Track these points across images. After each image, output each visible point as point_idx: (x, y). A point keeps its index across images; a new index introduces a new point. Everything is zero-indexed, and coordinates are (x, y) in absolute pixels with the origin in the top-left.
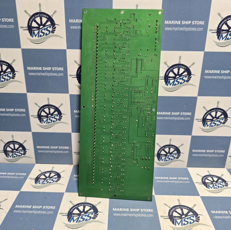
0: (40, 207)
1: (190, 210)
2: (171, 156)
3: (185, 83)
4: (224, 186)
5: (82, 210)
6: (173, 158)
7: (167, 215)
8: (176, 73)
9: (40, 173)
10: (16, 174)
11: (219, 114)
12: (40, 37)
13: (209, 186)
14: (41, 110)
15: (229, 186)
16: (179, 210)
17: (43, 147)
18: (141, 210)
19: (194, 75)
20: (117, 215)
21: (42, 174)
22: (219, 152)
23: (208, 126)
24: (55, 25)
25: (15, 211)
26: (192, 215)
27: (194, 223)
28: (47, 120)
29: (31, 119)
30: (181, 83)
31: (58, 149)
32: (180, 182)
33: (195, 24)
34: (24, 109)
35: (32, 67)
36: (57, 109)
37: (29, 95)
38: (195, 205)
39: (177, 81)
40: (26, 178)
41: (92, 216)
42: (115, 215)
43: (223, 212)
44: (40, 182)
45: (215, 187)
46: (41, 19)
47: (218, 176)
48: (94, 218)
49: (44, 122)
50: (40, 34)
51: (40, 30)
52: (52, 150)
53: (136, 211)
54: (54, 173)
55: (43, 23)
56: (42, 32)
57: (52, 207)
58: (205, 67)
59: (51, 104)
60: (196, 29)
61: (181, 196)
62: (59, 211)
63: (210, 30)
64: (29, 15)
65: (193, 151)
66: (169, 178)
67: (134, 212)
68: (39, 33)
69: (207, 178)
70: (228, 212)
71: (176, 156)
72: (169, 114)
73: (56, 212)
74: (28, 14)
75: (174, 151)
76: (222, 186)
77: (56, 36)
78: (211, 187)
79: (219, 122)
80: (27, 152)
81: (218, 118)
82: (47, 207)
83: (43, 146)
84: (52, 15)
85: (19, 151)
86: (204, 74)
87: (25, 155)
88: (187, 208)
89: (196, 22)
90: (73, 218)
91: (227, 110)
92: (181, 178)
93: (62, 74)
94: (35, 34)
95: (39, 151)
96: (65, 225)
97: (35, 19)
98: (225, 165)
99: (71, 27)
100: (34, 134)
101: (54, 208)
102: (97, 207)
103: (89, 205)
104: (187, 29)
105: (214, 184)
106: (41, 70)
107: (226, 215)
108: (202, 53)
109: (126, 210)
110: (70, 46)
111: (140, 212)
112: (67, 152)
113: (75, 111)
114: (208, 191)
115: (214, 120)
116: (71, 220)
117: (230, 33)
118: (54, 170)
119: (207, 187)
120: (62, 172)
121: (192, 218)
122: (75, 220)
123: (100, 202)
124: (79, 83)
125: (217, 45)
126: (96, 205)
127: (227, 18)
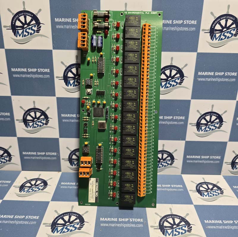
0: (22, 217)
1: (183, 219)
2: (164, 162)
3: (178, 85)
4: (219, 194)
5: (67, 220)
6: (167, 165)
7: (158, 225)
8: (168, 75)
9: (26, 181)
11: (214, 118)
12: (24, 37)
13: (203, 194)
14: (26, 114)
15: (224, 194)
16: (170, 220)
17: (29, 153)
18: (130, 219)
20: (104, 225)
21: (27, 182)
22: (215, 158)
23: (202, 131)
24: (40, 24)
26: (184, 225)
27: (186, 233)
28: (33, 124)
29: (16, 123)
30: (173, 86)
31: (45, 155)
32: (173, 190)
33: (187, 23)
34: (9, 113)
35: (16, 69)
36: (43, 113)
37: (13, 98)
38: (188, 214)
39: (169, 84)
40: (10, 185)
41: (78, 226)
42: (102, 225)
43: (217, 222)
44: (25, 191)
45: (210, 195)
46: (25, 18)
47: (213, 184)
48: (79, 229)
49: (30, 127)
50: (25, 33)
51: (25, 29)
52: (39, 156)
53: (125, 219)
54: (41, 180)
55: (28, 22)
56: (26, 32)
57: (35, 217)
58: (198, 68)
59: (37, 107)
60: (188, 29)
61: (173, 205)
62: (42, 222)
63: (203, 30)
64: (13, 14)
65: (188, 157)
66: (161, 186)
67: (123, 222)
68: (23, 32)
69: (202, 185)
70: (223, 222)
71: (170, 163)
72: (162, 118)
73: (39, 222)
74: (11, 12)
75: (168, 157)
76: (217, 194)
77: (42, 35)
78: (205, 195)
79: (214, 126)
80: (12, 159)
81: (213, 122)
82: (30, 217)
83: (29, 152)
84: (37, 14)
85: (4, 158)
86: (198, 77)
87: (10, 161)
88: (179, 217)
89: (188, 22)
90: (57, 229)
91: (222, 114)
92: (174, 185)
93: (48, 76)
94: (19, 34)
95: (25, 158)
96: (48, 236)
97: (19, 18)
98: (221, 172)
99: (57, 27)
100: (19, 139)
101: (38, 218)
102: (83, 216)
103: (75, 215)
104: (178, 29)
105: (209, 192)
106: (26, 71)
107: (220, 225)
108: (194, 54)
109: (114, 220)
110: (56, 46)
111: (129, 222)
112: (55, 158)
113: (62, 115)
114: (202, 199)
115: (208, 124)
116: (55, 231)
117: (224, 33)
118: (40, 178)
119: (201, 195)
120: (49, 179)
121: (184, 228)
122: (59, 231)
123: (87, 212)
124: (67, 85)
125: (211, 46)
126: (83, 215)
127: (221, 17)
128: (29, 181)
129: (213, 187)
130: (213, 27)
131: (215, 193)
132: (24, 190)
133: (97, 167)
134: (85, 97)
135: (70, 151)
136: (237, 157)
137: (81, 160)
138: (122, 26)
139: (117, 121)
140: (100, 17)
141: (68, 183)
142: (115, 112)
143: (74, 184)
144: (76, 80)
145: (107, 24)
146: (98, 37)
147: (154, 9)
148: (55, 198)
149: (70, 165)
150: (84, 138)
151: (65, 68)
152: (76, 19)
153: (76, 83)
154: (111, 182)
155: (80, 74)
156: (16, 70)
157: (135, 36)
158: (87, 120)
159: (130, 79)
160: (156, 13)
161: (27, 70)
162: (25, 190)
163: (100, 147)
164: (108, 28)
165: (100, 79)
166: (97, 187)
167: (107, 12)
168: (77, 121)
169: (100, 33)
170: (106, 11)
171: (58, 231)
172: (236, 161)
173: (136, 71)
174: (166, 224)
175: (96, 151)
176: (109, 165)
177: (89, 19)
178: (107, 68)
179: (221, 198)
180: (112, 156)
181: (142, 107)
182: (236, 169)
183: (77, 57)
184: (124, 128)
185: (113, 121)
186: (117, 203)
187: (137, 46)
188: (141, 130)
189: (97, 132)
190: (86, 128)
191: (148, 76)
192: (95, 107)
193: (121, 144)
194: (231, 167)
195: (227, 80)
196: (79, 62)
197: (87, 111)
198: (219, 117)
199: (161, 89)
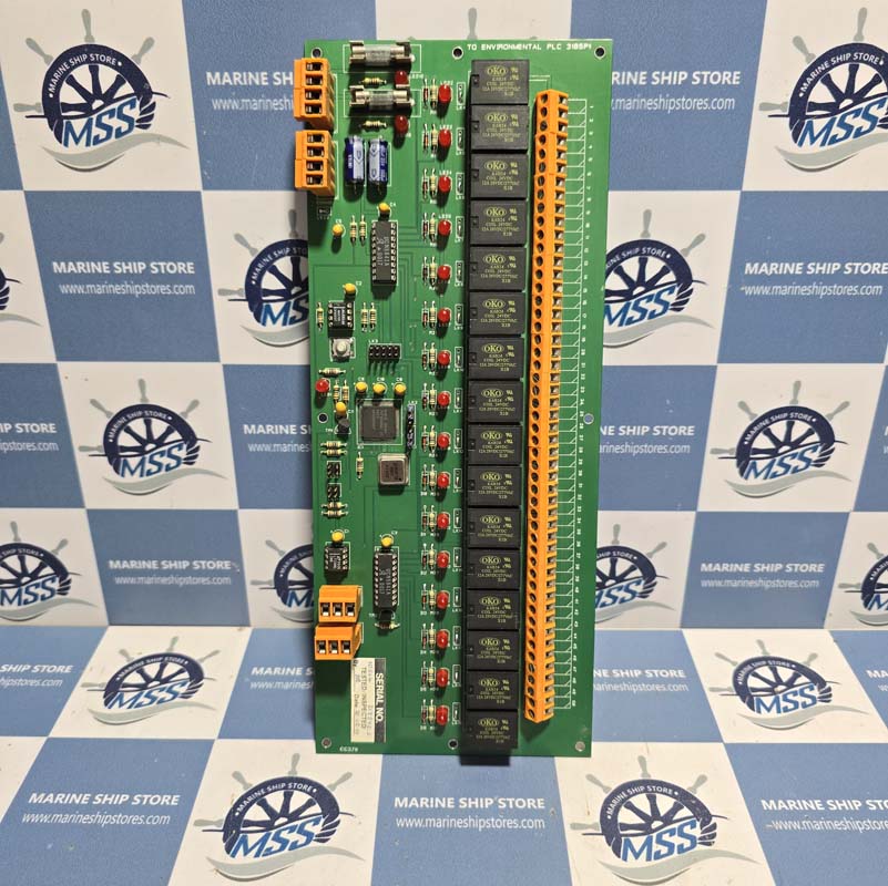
0: (122, 800)
1: (684, 798)
2: (620, 589)
3: (670, 313)
4: (814, 703)
5: (278, 809)
6: (628, 596)
7: (597, 819)
8: (634, 276)
9: (125, 663)
10: (32, 668)
11: (800, 428)
12: (94, 144)
13: (760, 702)
14: (115, 426)
15: (834, 701)
16: (641, 801)
17: (133, 564)
18: (500, 801)
19: (703, 283)
20: (410, 823)
21: (130, 668)
22: (801, 570)
23: (757, 475)
24: (151, 97)
25: (26, 818)
26: (690, 817)
27: (694, 850)
28: (142, 463)
29: (81, 459)
30: (653, 315)
31: (189, 572)
32: (652, 687)
33: (705, 83)
34: (51, 425)
35: (71, 264)
36: (177, 422)
37: (66, 369)
38: (702, 780)
39: (636, 308)
40: (70, 682)
41: (317, 830)
42: (400, 823)
43: (805, 805)
45: (783, 704)
46: (94, 72)
47: (794, 663)
48: (323, 838)
49: (132, 473)
50: (96, 131)
51: (94, 117)
52: (168, 573)
53: (481, 800)
54: (179, 660)
55: (104, 88)
56: (100, 125)
57: (165, 800)
58: (744, 250)
59: (152, 401)
60: (709, 103)
61: (652, 745)
63: (764, 107)
64: (47, 58)
65: (704, 567)
66: (610, 673)
67: (473, 812)
68: (88, 127)
69: (755, 668)
70: (825, 805)
71: (639, 589)
72: (610, 434)
73: (181, 816)
74: (40, 52)
75: (632, 569)
76: (809, 701)
77: (159, 138)
78: (764, 706)
79: (802, 458)
80: (71, 585)
81: (796, 444)
82: (149, 799)
83: (132, 562)
84: (138, 57)
85: (44, 582)
86: (743, 280)
87: (64, 594)
88: (672, 789)
89: (709, 76)
90: (244, 841)
91: (831, 416)
92: (656, 671)
93: (190, 288)
94: (74, 135)
95: (118, 581)
96: (213, 867)
97: (73, 73)
98: (824, 619)
99: (216, 104)
100: (94, 516)
101: (175, 800)
102: (334, 793)
103: (305, 787)
104: (671, 104)
105: (781, 696)
106: (105, 271)
107: (814, 815)
108: (732, 198)
109: (443, 805)
110: (216, 176)
111: (494, 811)
112: (227, 580)
113: (246, 427)
114: (755, 721)
115: (781, 451)
116: (238, 847)
117: (843, 117)
118: (177, 651)
119: (751, 706)
120: (210, 656)
121: (687, 830)
122: (253, 848)
123: (347, 776)
124: (258, 320)
125: (793, 165)
126: (334, 787)
127: (830, 56)
128: (138, 666)
129: (794, 674)
130: (801, 95)
131: (799, 699)
132: (121, 698)
133: (377, 619)
134: (327, 370)
135: (281, 553)
136: (882, 567)
137: (321, 600)
138: (461, 101)
139: (448, 454)
140: (376, 67)
141: (277, 670)
142: (437, 424)
143: (299, 671)
144: (292, 301)
145: (404, 93)
146: (369, 144)
147: (577, 31)
148: (233, 727)
149: (282, 604)
150: (330, 517)
151: (252, 259)
152: (284, 74)
153: (292, 313)
154: (431, 671)
155: (307, 279)
156: (71, 267)
157: (509, 139)
158: (339, 451)
159: (493, 304)
160: (586, 45)
161: (111, 268)
162: (126, 699)
163: (385, 550)
164: (406, 110)
165: (381, 303)
166: (381, 688)
167: (402, 49)
168: (301, 448)
169: (376, 128)
170: (400, 44)
171: (250, 846)
172: (880, 581)
173: (513, 271)
174: (626, 817)
175: (374, 565)
176: (422, 613)
177: (335, 75)
178: (405, 260)
179: (820, 716)
180: (433, 578)
181: (536, 403)
182: (880, 606)
183: (293, 215)
184: (473, 481)
185: (432, 455)
186: (453, 744)
187: (515, 178)
188: (535, 489)
189: (377, 493)
190: (336, 480)
191: (560, 289)
192: (365, 404)
193: (462, 537)
194: (862, 602)
195: (851, 290)
196: (304, 235)
197: (337, 422)
198: (822, 427)
199: (608, 329)
